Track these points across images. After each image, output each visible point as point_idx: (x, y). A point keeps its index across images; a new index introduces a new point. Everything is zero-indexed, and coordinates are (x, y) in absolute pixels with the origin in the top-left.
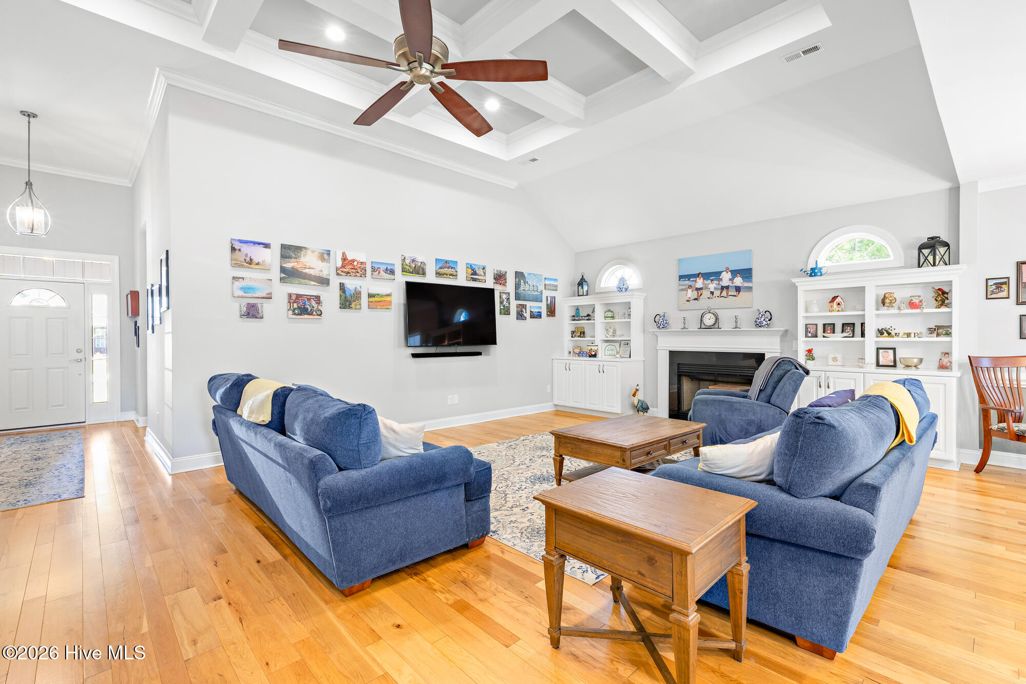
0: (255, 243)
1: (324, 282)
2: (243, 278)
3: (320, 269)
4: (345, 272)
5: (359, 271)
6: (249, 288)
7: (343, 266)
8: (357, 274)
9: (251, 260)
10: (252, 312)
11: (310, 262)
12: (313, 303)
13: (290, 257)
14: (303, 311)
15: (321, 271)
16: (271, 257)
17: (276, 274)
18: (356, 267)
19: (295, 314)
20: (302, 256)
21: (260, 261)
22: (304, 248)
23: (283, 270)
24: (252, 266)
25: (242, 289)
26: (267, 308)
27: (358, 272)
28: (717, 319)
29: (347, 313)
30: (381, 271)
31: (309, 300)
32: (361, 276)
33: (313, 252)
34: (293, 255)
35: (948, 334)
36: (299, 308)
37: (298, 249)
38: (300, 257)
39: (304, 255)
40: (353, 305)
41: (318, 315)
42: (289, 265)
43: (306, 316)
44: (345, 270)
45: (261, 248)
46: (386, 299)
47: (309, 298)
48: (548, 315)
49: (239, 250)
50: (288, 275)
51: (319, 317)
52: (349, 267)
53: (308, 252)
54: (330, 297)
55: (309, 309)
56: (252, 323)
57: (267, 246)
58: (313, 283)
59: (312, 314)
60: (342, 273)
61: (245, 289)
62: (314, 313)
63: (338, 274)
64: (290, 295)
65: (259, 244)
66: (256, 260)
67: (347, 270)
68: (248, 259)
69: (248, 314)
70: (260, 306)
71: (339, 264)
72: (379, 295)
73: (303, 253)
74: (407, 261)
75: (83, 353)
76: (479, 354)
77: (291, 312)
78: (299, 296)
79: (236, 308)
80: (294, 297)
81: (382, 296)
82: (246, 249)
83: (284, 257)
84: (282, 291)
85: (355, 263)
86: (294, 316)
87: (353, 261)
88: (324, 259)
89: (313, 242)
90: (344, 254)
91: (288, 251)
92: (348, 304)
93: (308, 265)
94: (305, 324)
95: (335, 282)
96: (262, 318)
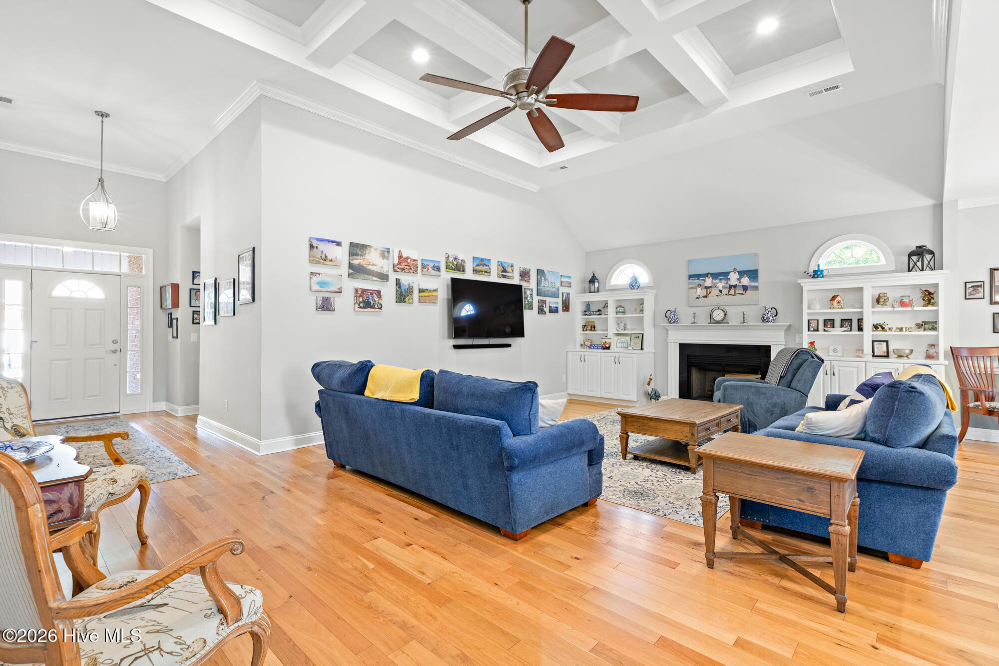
0: (329, 241)
1: (384, 277)
2: (319, 274)
3: (381, 266)
4: (400, 269)
5: (412, 268)
6: (324, 283)
7: (399, 263)
8: (411, 270)
9: (326, 257)
10: (326, 306)
11: (373, 260)
12: (375, 297)
13: (357, 255)
14: (367, 305)
15: (382, 267)
16: (341, 254)
17: (345, 270)
18: (409, 264)
19: (360, 307)
20: (367, 253)
21: (333, 258)
22: (369, 246)
23: (351, 266)
24: (326, 263)
25: (319, 283)
26: (338, 302)
27: (411, 269)
28: (726, 315)
29: (402, 307)
30: (430, 268)
31: (372, 294)
32: (413, 273)
33: (376, 250)
34: (360, 253)
35: (934, 329)
36: (364, 301)
37: (364, 247)
38: (365, 254)
39: (368, 253)
40: (407, 300)
41: (379, 308)
42: (356, 262)
43: (369, 309)
44: (401, 267)
45: (333, 246)
46: (434, 294)
47: (372, 292)
48: (564, 310)
49: (317, 248)
50: (356, 271)
51: (379, 310)
52: (405, 264)
53: (372, 250)
54: (389, 292)
55: (372, 303)
56: (325, 315)
57: (338, 244)
58: (375, 279)
59: (374, 308)
60: (398, 270)
61: (322, 284)
62: (376, 306)
63: (395, 271)
64: (356, 290)
65: (333, 242)
66: (329, 257)
67: (402, 267)
68: (323, 256)
69: (323, 306)
70: (332, 299)
71: (396, 261)
72: (427, 290)
73: (368, 251)
74: (451, 259)
75: (118, 344)
76: (509, 346)
77: (357, 306)
78: (364, 291)
79: (312, 301)
80: (360, 292)
81: (430, 291)
82: (322, 246)
83: (352, 254)
84: (350, 285)
85: (409, 260)
86: (360, 309)
87: (407, 258)
88: (385, 256)
89: (376, 242)
90: (400, 251)
91: (356, 249)
92: (403, 298)
93: (371, 262)
94: (368, 316)
95: (393, 277)
96: (334, 310)
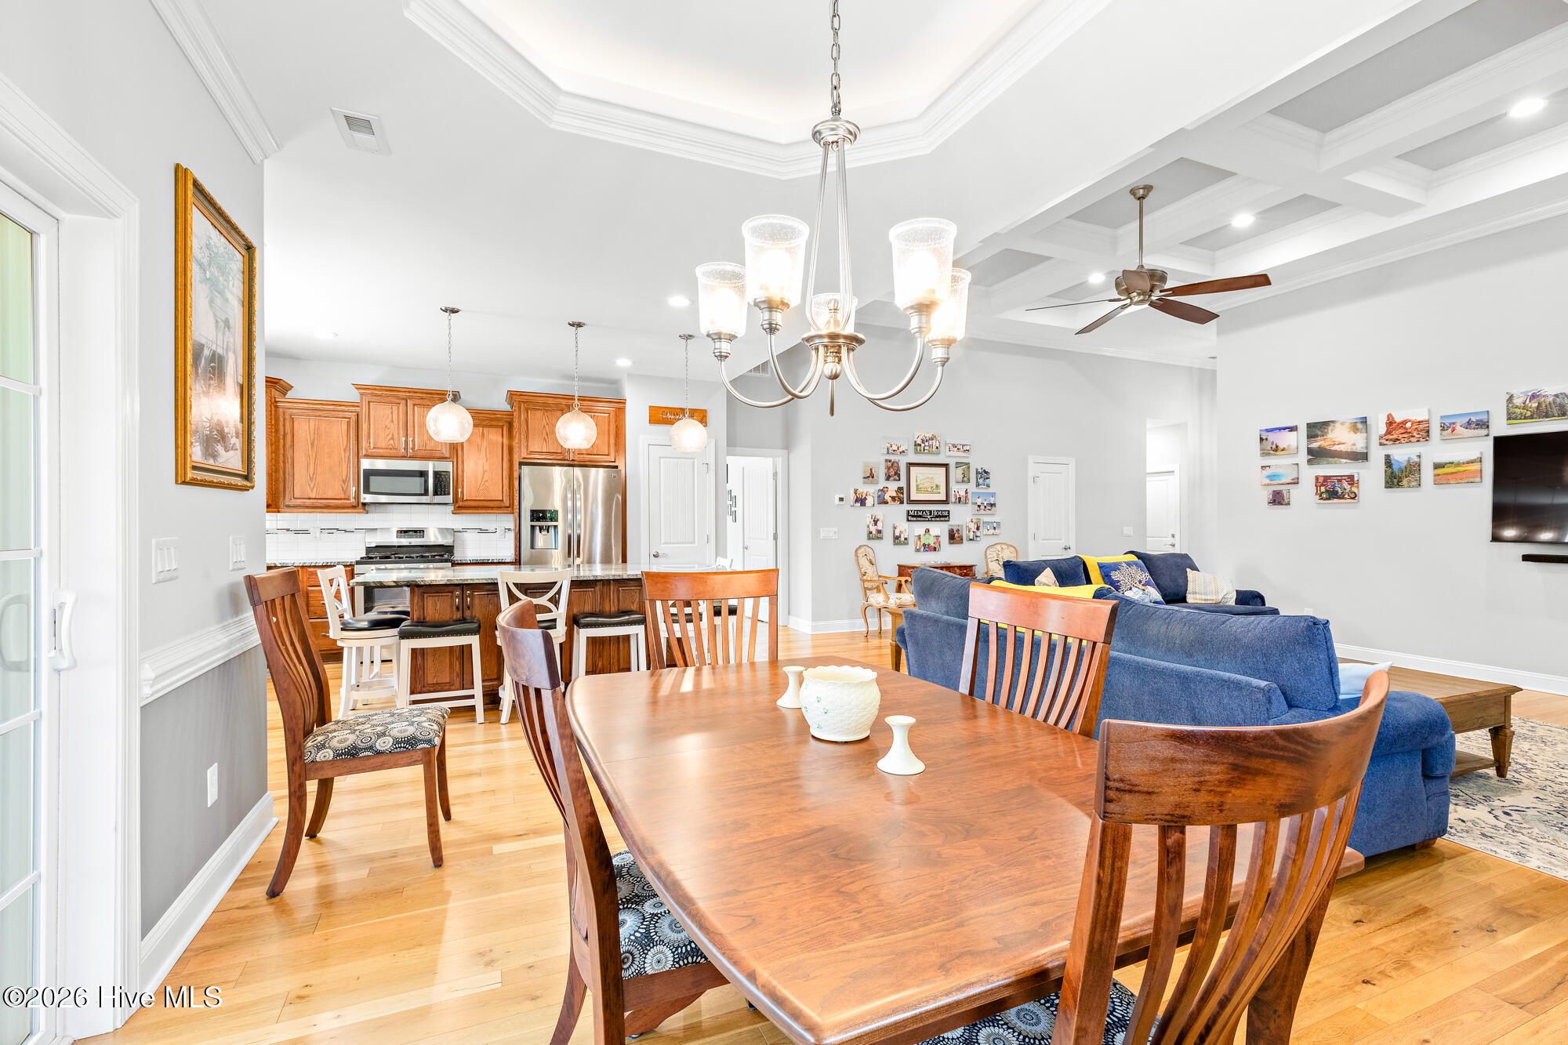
0: (1280, 429)
1: (1362, 457)
2: (1269, 467)
3: (1352, 442)
4: (1391, 440)
5: (1415, 434)
6: (1274, 476)
7: (1388, 432)
8: (1412, 439)
9: (1277, 447)
10: (1278, 499)
11: (1342, 438)
12: (1345, 485)
13: (1316, 436)
14: (1333, 494)
15: (1354, 445)
16: (1297, 441)
17: (1303, 457)
18: (1409, 431)
19: (1322, 499)
20: (1330, 431)
21: (1286, 446)
22: (1333, 422)
23: (1310, 451)
24: (1277, 453)
25: (1268, 477)
26: (1295, 494)
27: (1413, 436)
29: (1396, 494)
30: (1458, 428)
31: (1339, 481)
32: (1418, 441)
33: (1342, 424)
34: (1319, 433)
36: (1327, 491)
37: (1326, 424)
38: (1327, 433)
39: (1332, 430)
40: (1405, 482)
41: (1352, 498)
42: (1315, 445)
43: (1336, 501)
44: (1391, 437)
45: (1286, 433)
46: (1468, 468)
47: (1340, 479)
49: (1266, 439)
50: (1316, 455)
51: (1352, 501)
52: (1397, 431)
53: (1337, 425)
54: (1371, 475)
55: (1340, 492)
56: (1278, 510)
57: (1292, 429)
58: (1344, 461)
59: (1343, 498)
60: (1386, 442)
61: (1271, 477)
62: (1346, 496)
63: (1381, 444)
64: (1317, 478)
65: (1284, 429)
66: (1281, 446)
67: (1395, 436)
68: (1274, 447)
69: (1274, 501)
70: (1285, 493)
71: (1383, 430)
72: (1452, 463)
73: (1330, 428)
74: (1518, 401)
77: (1318, 497)
78: (1326, 478)
79: (1266, 495)
80: (1321, 480)
81: (1458, 464)
82: (1272, 437)
83: (1311, 436)
84: (1310, 474)
85: (1409, 425)
86: (1322, 501)
87: (1405, 422)
88: (1358, 429)
89: (1339, 410)
90: (1389, 416)
91: (1316, 429)
92: (1395, 481)
93: (1337, 440)
94: (1336, 510)
95: (1377, 455)
96: (1289, 504)
